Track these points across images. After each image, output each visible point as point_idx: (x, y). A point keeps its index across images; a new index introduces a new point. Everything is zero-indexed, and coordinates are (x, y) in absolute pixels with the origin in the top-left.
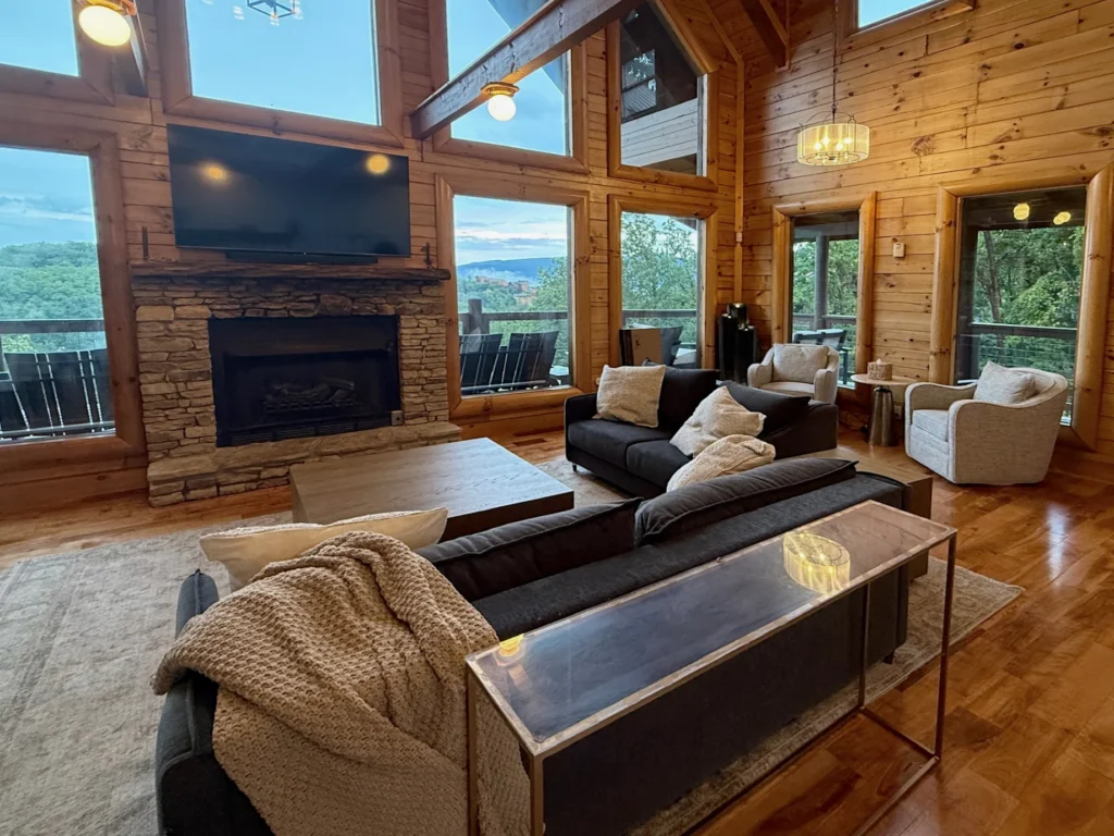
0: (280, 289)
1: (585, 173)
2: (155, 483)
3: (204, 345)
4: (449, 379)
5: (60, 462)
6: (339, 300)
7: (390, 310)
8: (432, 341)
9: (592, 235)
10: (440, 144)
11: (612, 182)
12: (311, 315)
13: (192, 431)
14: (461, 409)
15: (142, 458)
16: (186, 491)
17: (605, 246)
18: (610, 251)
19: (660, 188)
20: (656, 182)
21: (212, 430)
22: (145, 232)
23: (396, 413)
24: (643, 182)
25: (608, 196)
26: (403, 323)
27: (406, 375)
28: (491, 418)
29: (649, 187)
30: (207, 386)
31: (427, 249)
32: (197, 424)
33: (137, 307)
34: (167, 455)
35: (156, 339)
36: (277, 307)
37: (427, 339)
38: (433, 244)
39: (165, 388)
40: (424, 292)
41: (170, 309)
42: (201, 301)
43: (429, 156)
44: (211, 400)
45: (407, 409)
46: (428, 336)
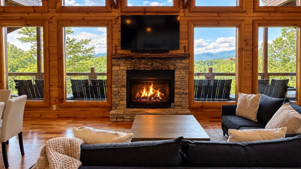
0: (143, 61)
1: (244, 12)
2: (112, 115)
3: (125, 77)
4: (189, 94)
5: (97, 107)
6: (158, 64)
7: (172, 68)
8: (184, 79)
9: (245, 39)
10: (191, 9)
11: (255, 14)
12: (150, 69)
13: (121, 102)
14: (193, 105)
15: (110, 108)
16: (117, 119)
17: (251, 42)
18: (253, 45)
19: (277, 14)
20: (275, 12)
21: (125, 102)
22: (116, 46)
23: (172, 104)
24: (269, 12)
25: (253, 21)
26: (175, 73)
27: (176, 91)
28: (204, 110)
29: (272, 14)
30: (125, 90)
31: (185, 47)
32: (122, 101)
33: (112, 66)
34: (116, 108)
35: (116, 76)
36: (142, 67)
37: (183, 78)
38: (187, 45)
39: (116, 89)
40: (183, 62)
41: (118, 67)
42: (125, 65)
43: (188, 14)
44: (126, 94)
45: (175, 103)
46: (183, 77)
